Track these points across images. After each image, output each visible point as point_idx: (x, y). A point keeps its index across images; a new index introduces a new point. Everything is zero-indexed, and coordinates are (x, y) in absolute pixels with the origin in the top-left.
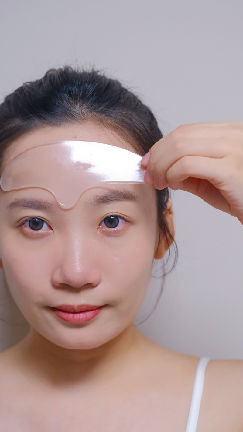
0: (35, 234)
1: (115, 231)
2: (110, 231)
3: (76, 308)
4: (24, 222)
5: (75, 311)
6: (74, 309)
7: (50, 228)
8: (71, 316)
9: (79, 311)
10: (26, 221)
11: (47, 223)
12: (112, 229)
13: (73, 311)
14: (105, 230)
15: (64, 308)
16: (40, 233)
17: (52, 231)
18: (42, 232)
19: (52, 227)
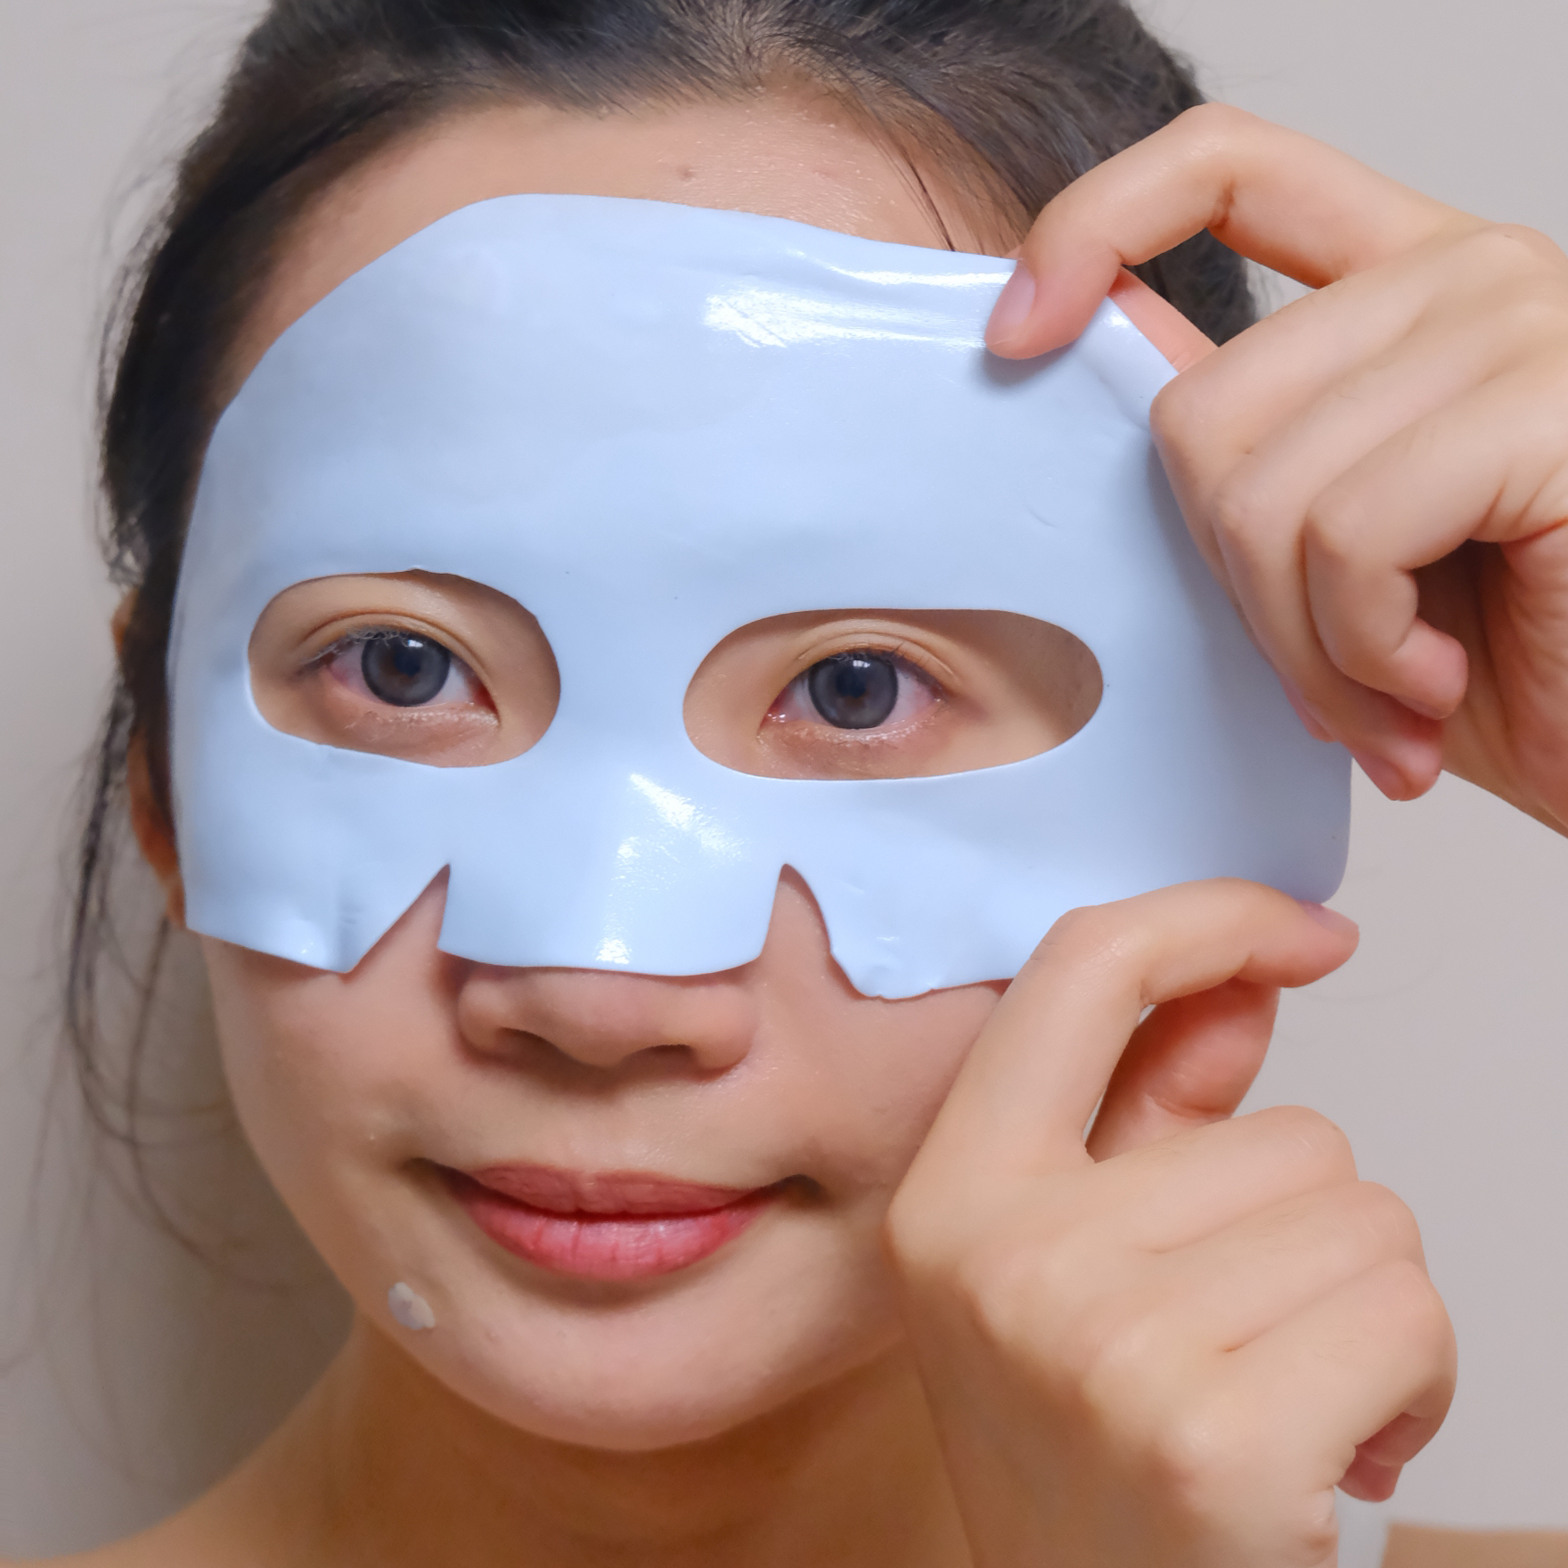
0: (386, 724)
1: (866, 747)
2: (832, 744)
3: (588, 1187)
4: (332, 649)
5: (586, 1207)
6: (576, 1194)
7: (484, 698)
8: (562, 1234)
9: (609, 1205)
10: (344, 644)
11: (466, 669)
12: (848, 736)
13: (568, 1206)
14: (803, 734)
15: (513, 1187)
16: (419, 721)
17: (488, 719)
18: (430, 719)
19: (495, 694)
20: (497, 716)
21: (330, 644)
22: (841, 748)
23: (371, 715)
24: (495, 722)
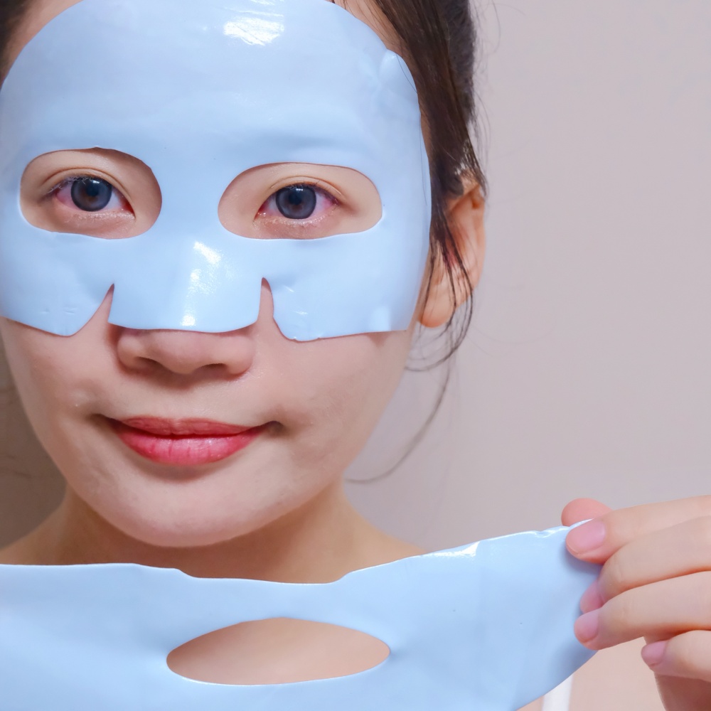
0: (83, 219)
1: (303, 227)
2: (287, 226)
3: (177, 425)
4: (58, 186)
5: (174, 433)
6: (171, 428)
7: (128, 207)
8: (164, 445)
9: (187, 432)
10: (63, 183)
11: (120, 194)
12: (295, 222)
13: (168, 432)
14: (274, 222)
15: (141, 425)
16: (98, 218)
17: (130, 216)
18: (104, 217)
19: (133, 205)
20: (134, 215)
21: (57, 184)
22: (291, 227)
23: (76, 216)
24: (133, 218)
